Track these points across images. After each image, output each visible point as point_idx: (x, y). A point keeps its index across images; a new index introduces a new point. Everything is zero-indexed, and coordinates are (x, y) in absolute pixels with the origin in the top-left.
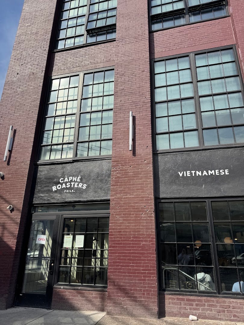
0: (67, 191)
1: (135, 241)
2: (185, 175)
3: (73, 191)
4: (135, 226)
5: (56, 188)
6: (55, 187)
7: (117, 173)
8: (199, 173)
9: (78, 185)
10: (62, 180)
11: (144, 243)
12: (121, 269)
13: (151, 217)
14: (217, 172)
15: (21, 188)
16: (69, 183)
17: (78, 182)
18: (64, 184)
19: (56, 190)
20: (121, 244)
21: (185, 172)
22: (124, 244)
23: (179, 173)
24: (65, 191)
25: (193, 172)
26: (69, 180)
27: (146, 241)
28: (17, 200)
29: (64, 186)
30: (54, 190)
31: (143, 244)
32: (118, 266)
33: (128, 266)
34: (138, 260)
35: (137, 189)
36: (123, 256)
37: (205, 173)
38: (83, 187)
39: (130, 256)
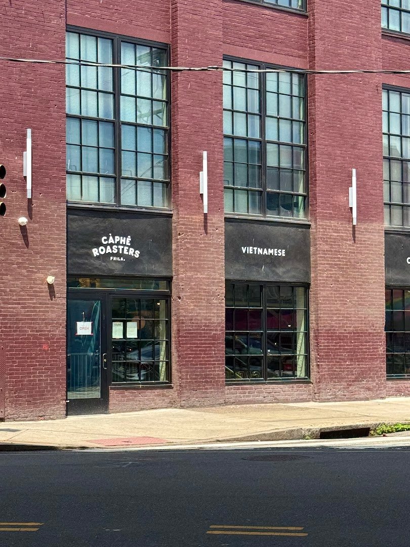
0: (115, 259)
1: (207, 330)
2: (248, 253)
3: (122, 259)
4: (207, 313)
5: (98, 252)
6: (96, 249)
7: (186, 242)
8: (260, 251)
9: (128, 251)
10: (105, 240)
11: (214, 332)
12: (192, 361)
13: (222, 303)
14: (276, 252)
15: (59, 250)
16: (116, 247)
17: (128, 246)
18: (109, 247)
19: (98, 254)
20: (192, 333)
21: (248, 248)
22: (195, 333)
23: (243, 248)
24: (111, 258)
25: (255, 248)
26: (114, 241)
27: (216, 330)
28: (56, 269)
29: (109, 250)
30: (95, 256)
31: (214, 334)
32: (190, 357)
33: (200, 358)
34: (209, 351)
35: (208, 268)
36: (195, 347)
37: (265, 252)
38: (135, 255)
39: (201, 347)
